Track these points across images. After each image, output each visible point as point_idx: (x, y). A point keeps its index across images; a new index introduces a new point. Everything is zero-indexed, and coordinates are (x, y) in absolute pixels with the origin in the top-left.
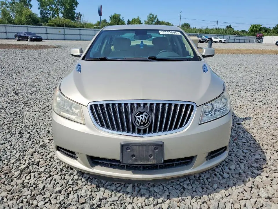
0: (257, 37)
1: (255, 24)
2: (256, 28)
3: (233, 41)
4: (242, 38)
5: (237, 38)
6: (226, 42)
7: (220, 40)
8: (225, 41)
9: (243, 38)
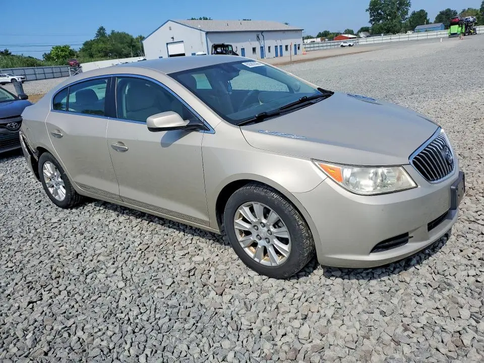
0: (71, 66)
1: (58, 45)
2: (62, 51)
3: (33, 77)
4: (46, 71)
5: (39, 71)
6: (25, 81)
7: (12, 79)
8: (22, 79)
9: (50, 70)
